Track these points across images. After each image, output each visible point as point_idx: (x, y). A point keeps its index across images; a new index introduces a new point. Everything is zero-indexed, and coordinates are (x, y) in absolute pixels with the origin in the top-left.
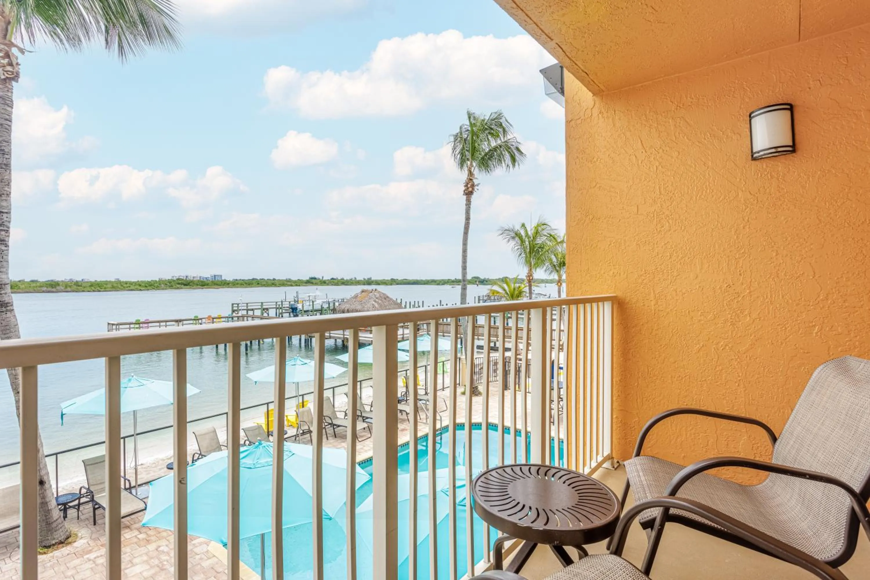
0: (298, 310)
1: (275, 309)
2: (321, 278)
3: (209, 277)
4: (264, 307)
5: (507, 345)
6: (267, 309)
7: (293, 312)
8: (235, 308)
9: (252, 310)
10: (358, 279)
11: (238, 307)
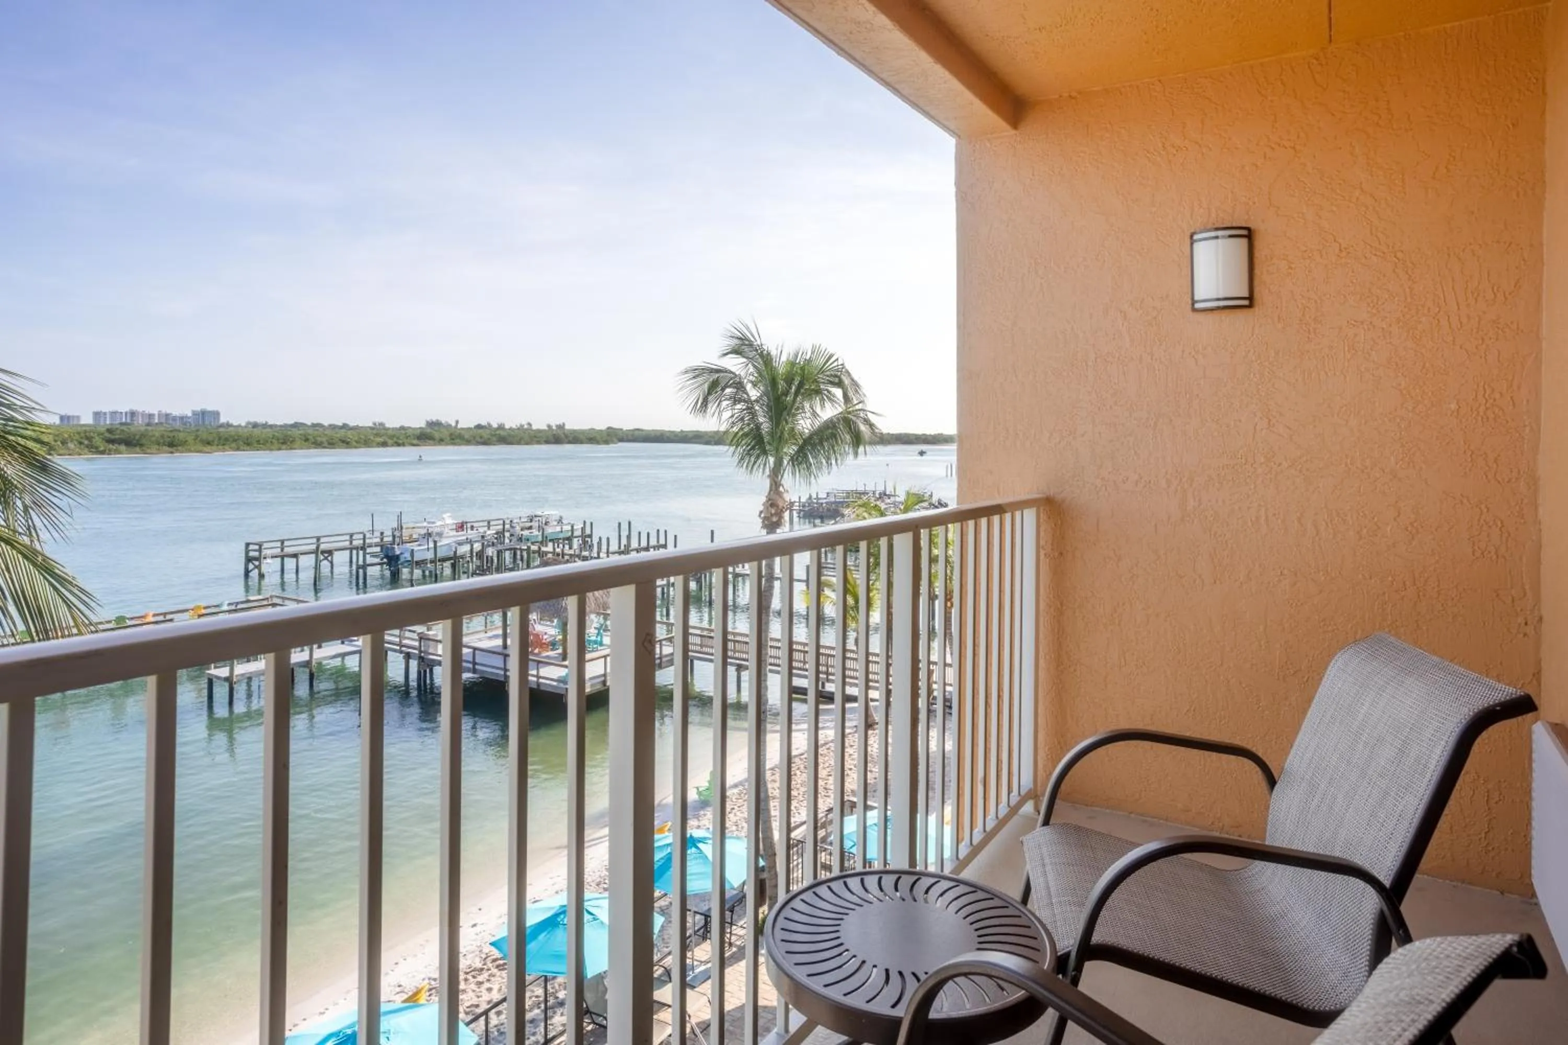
0: (402, 560)
1: (348, 552)
2: (453, 424)
3: (190, 414)
4: (323, 547)
5: (851, 691)
6: (330, 552)
7: (389, 564)
8: (252, 554)
9: (295, 556)
10: (534, 427)
11: (260, 550)
